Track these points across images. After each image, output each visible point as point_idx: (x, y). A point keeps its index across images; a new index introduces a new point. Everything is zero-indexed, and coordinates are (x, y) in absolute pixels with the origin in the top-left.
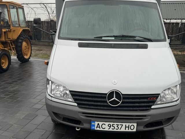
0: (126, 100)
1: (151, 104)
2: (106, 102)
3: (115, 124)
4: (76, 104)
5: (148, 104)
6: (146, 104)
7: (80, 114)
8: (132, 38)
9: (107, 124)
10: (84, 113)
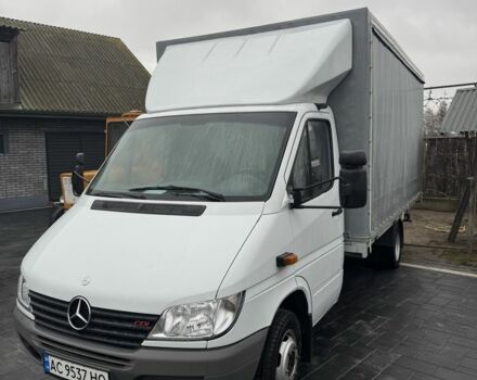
0: (96, 320)
1: (140, 336)
2: (67, 319)
3: (76, 366)
4: (33, 317)
5: (134, 336)
6: (131, 335)
7: (33, 337)
8: (190, 193)
9: (64, 363)
10: (40, 337)
